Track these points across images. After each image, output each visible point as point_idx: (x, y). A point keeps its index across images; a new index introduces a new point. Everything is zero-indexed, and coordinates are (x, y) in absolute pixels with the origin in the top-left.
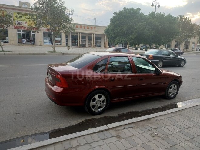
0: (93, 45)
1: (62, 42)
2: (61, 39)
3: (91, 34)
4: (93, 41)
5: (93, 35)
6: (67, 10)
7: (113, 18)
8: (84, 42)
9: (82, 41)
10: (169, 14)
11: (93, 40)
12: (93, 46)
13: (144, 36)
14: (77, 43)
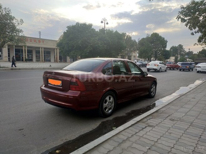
0: (42, 59)
1: (4, 56)
2: (2, 53)
3: (39, 48)
4: (42, 55)
5: (42, 48)
6: (14, 20)
7: (66, 32)
8: (30, 56)
9: (28, 56)
10: (116, 31)
11: (42, 53)
12: (42, 61)
13: (98, 50)
14: (23, 58)
